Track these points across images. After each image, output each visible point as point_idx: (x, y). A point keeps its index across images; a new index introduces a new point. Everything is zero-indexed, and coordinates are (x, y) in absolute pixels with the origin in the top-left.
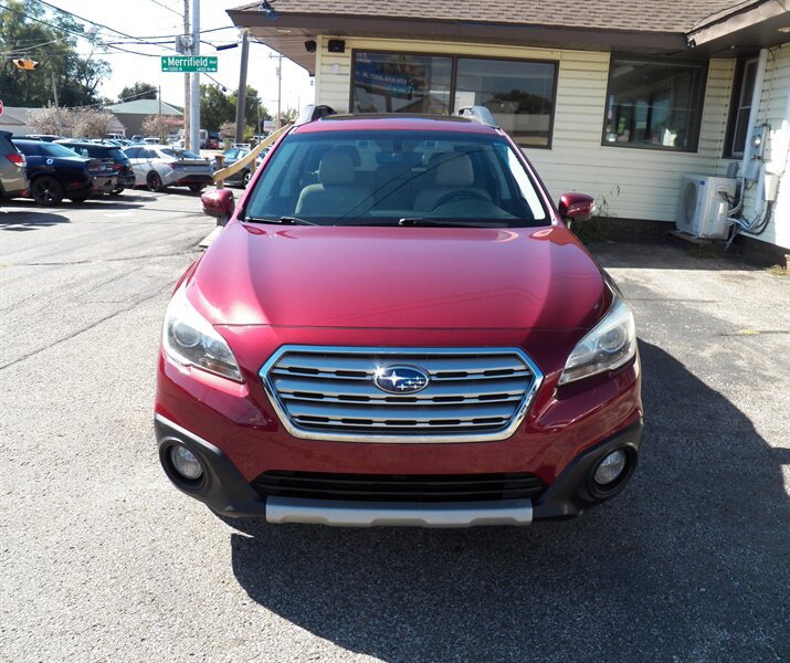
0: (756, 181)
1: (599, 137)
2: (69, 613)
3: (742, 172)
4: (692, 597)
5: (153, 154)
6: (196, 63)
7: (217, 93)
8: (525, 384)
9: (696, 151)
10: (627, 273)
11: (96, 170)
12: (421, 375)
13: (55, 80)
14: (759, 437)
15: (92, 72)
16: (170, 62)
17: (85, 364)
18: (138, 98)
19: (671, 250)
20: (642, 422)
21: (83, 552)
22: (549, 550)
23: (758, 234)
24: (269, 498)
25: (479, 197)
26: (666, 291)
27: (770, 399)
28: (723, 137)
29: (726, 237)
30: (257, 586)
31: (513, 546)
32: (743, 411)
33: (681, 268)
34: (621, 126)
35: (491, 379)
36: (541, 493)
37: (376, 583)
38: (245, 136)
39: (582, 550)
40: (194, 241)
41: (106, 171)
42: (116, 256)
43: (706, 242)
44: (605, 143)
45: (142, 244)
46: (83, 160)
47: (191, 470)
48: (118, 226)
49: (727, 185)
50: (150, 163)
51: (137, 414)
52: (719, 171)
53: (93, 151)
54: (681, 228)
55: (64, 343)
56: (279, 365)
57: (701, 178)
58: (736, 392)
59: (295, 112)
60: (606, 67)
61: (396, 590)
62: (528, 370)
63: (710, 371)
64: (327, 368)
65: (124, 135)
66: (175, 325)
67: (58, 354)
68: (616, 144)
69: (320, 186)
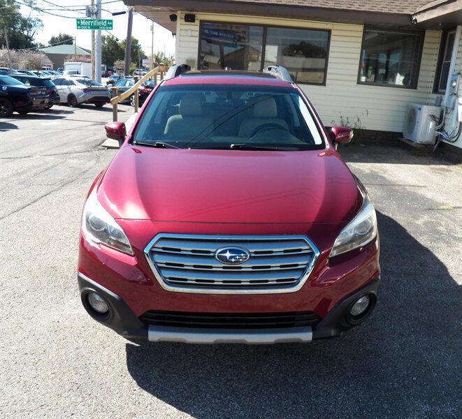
0: (453, 109)
1: (356, 78)
2: (26, 397)
3: (445, 102)
4: (408, 383)
5: (71, 83)
6: (99, 23)
7: (113, 42)
8: (308, 257)
9: (416, 88)
10: (372, 167)
11: (35, 94)
12: (244, 253)
13: (6, 31)
14: (451, 278)
15: (31, 26)
16: (82, 23)
17: (31, 228)
18: (61, 44)
19: (400, 151)
20: (380, 278)
21: (33, 356)
22: (322, 353)
23: (453, 142)
24: (150, 326)
25: (281, 128)
26: (396, 179)
27: (458, 252)
28: (433, 79)
29: (434, 143)
30: (142, 378)
31: (300, 351)
32: (441, 260)
33: (405, 163)
34: (370, 72)
35: (288, 255)
36: (318, 323)
37: (216, 375)
38: (130, 69)
39: (342, 354)
40: (99, 143)
41: (41, 95)
42: (48, 153)
43: (421, 146)
44: (359, 82)
45: (65, 144)
46: (27, 88)
47: (101, 307)
48: (50, 131)
49: (435, 110)
50: (69, 89)
51: (64, 263)
52: (430, 101)
53: (33, 81)
54: (406, 136)
55: (17, 213)
56: (156, 246)
57: (419, 106)
58: (438, 248)
59: (162, 54)
60: (361, 34)
61: (229, 380)
62: (310, 249)
63: (422, 234)
64: (187, 248)
65: (52, 68)
66: (90, 217)
67: (13, 221)
68: (366, 83)
69: (180, 116)
